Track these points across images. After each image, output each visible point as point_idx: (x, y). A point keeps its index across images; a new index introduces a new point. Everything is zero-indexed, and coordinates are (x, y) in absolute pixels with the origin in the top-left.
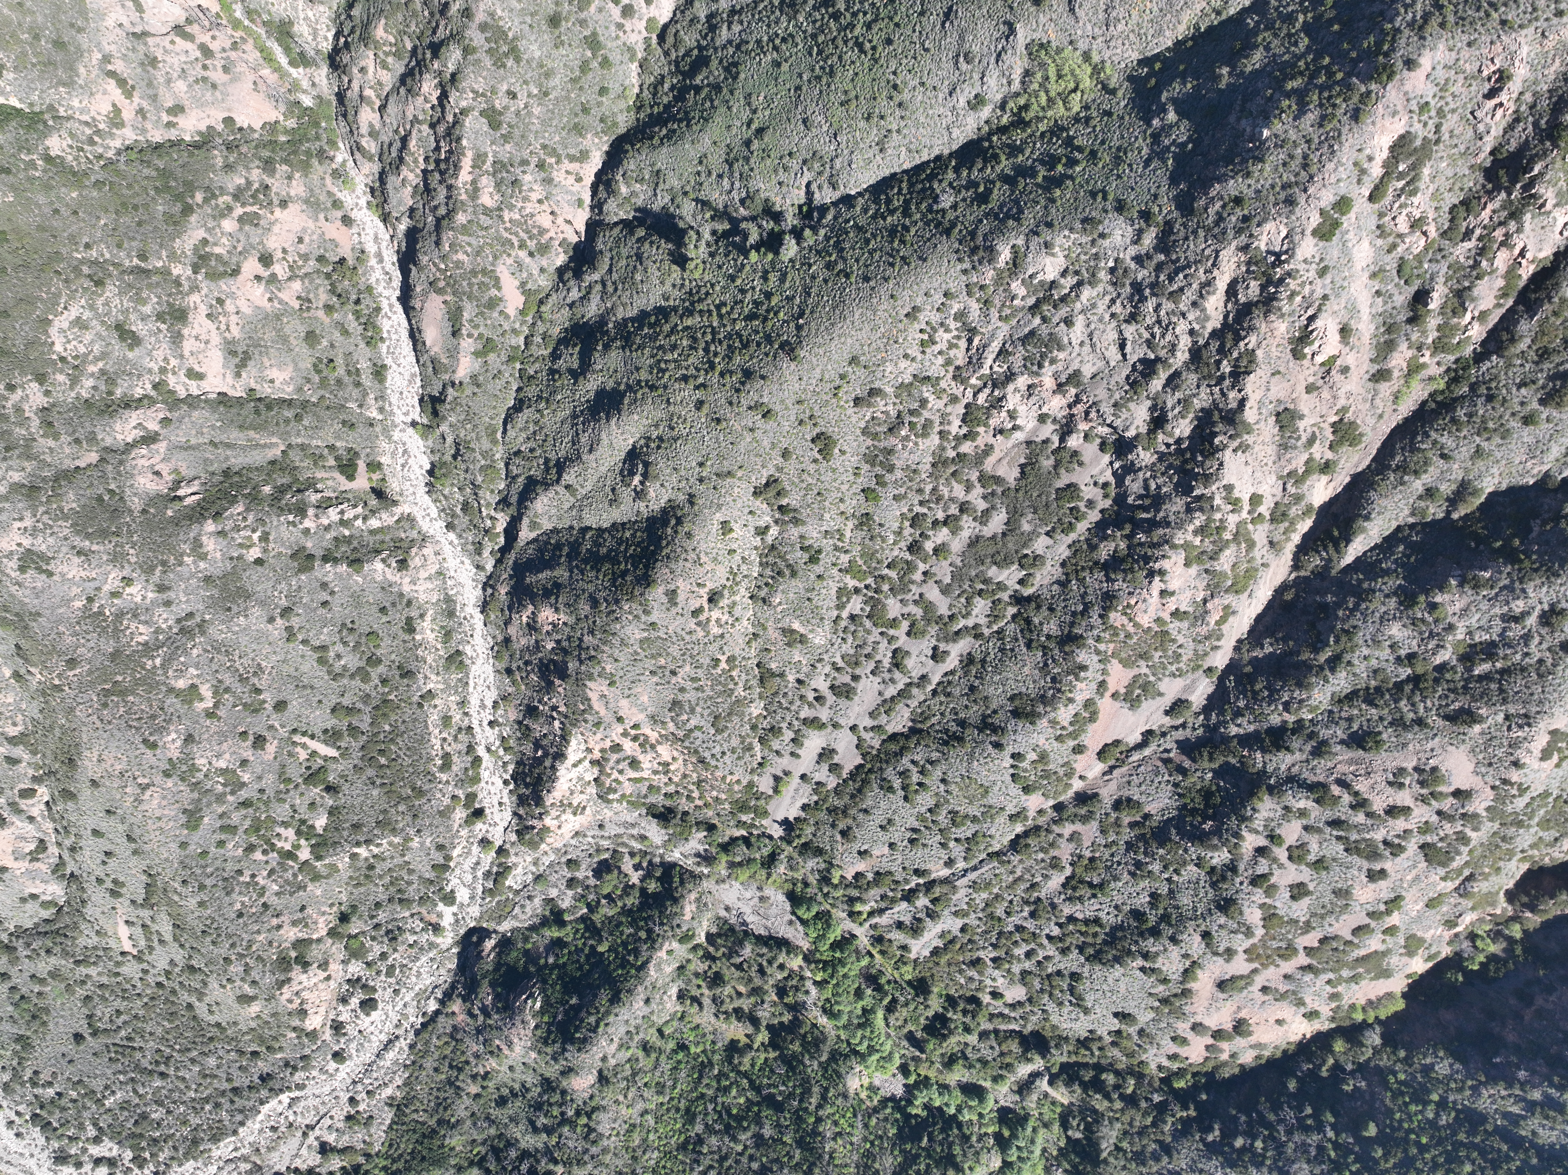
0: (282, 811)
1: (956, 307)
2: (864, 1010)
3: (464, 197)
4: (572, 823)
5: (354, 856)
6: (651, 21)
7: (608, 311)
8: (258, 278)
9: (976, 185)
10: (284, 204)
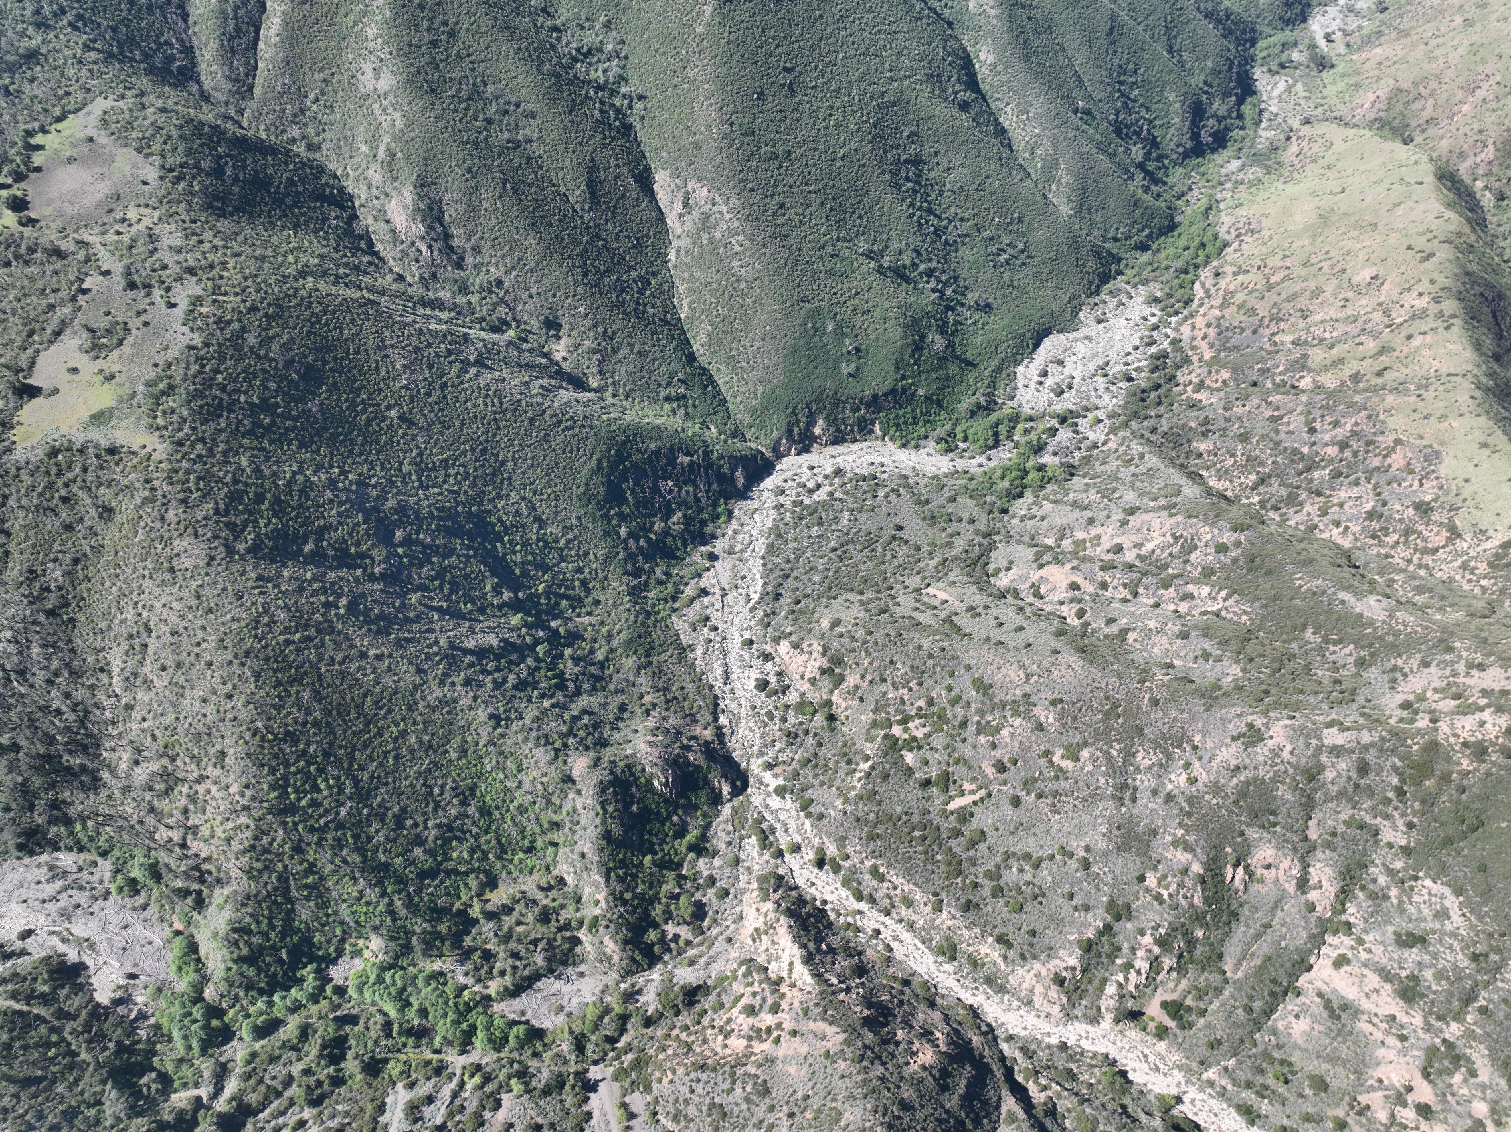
0: (939, 741)
2: (409, 1004)
4: (753, 921)
5: (867, 758)
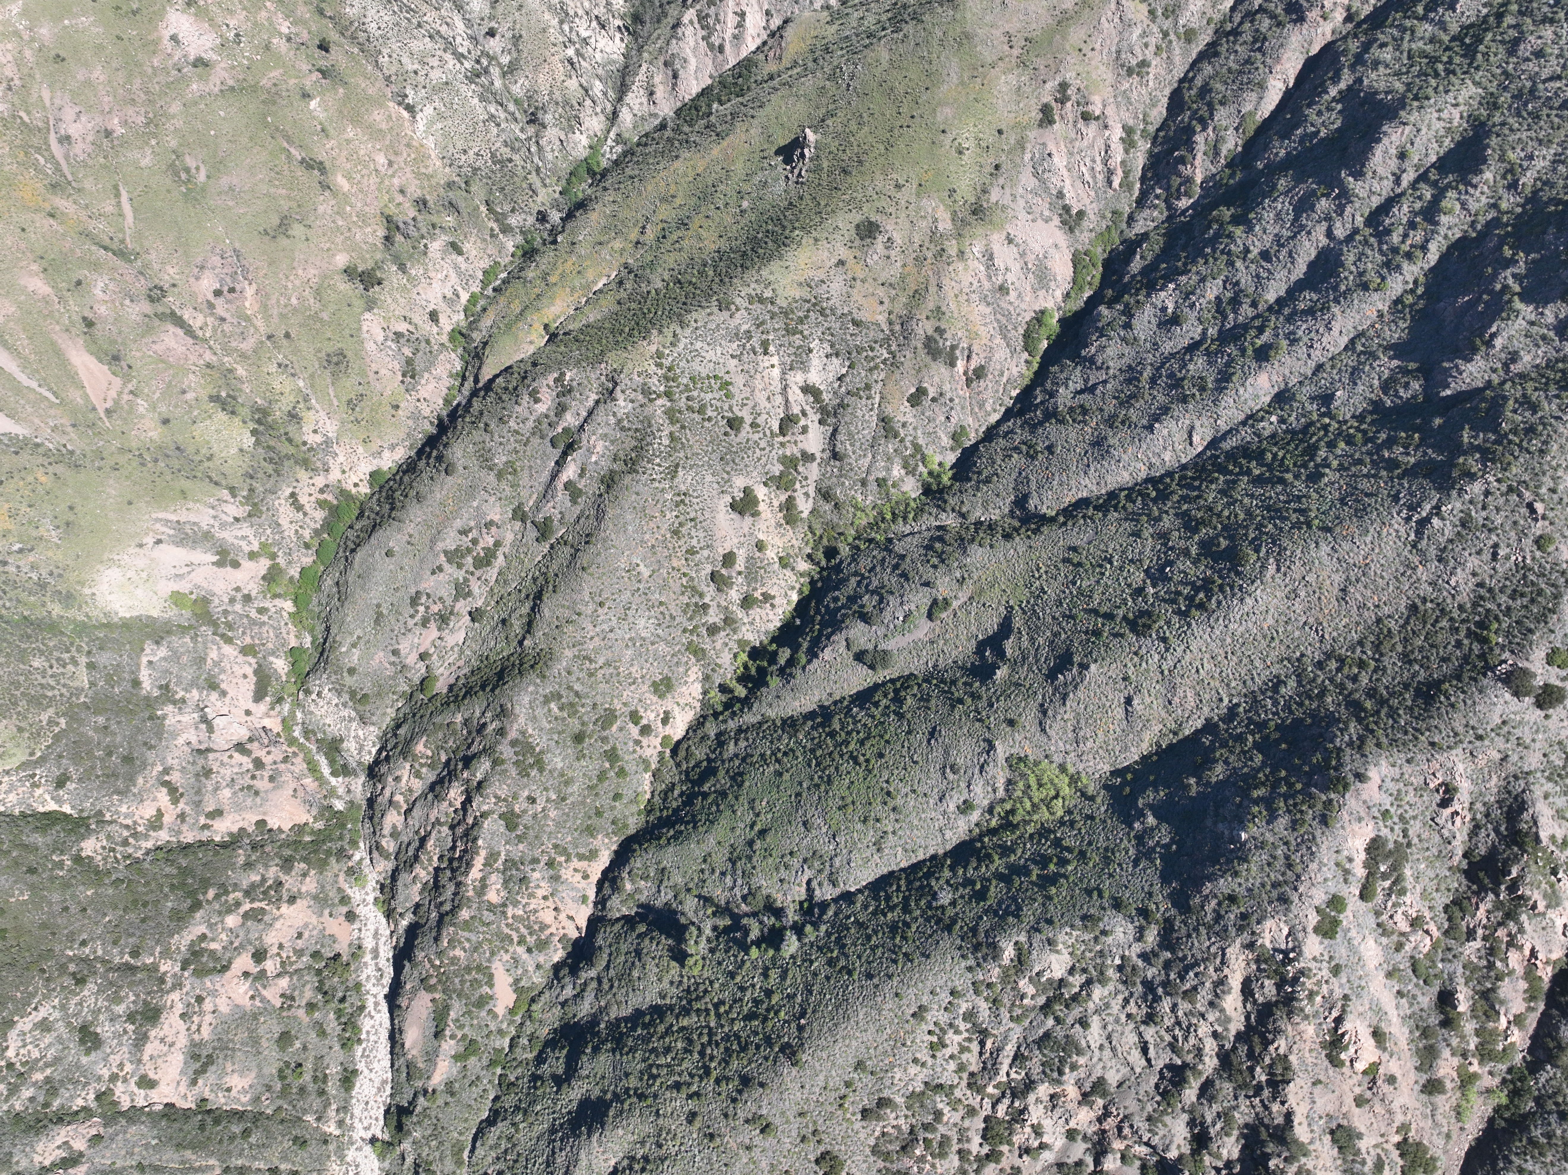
1: (964, 1007)
3: (471, 893)
6: (666, 738)
7: (601, 1010)
8: (246, 974)
9: (972, 883)
10: (292, 900)
